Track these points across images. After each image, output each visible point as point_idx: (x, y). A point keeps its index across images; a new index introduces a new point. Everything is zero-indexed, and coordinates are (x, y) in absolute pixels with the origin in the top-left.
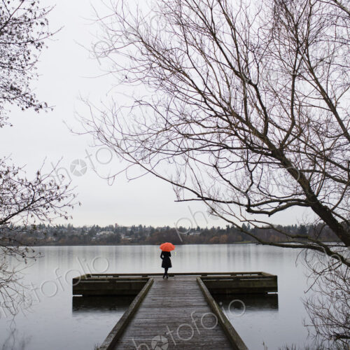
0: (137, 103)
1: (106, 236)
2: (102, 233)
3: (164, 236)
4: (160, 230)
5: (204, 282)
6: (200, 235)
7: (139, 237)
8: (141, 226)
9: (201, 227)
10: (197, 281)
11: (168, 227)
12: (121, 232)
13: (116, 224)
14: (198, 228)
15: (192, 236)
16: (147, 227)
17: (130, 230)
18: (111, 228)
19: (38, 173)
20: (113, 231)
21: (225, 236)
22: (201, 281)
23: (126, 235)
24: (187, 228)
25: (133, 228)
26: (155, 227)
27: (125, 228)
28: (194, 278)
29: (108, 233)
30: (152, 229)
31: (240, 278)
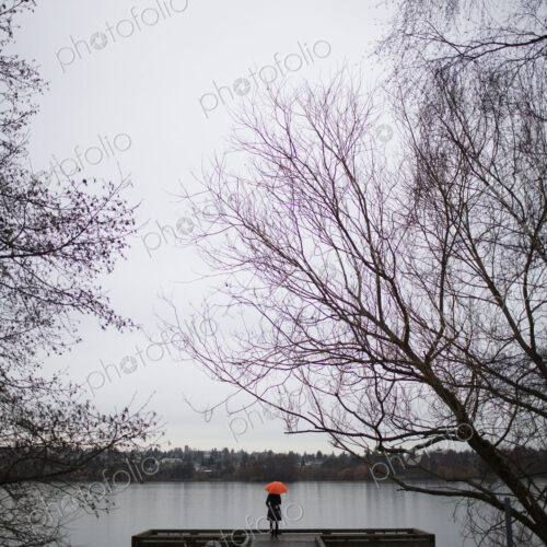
0: (236, 301)
1: (170, 467)
2: (163, 461)
3: (265, 467)
4: (257, 457)
5: (326, 543)
6: (323, 465)
7: (224, 468)
8: (226, 450)
9: (323, 453)
10: (316, 542)
11: (270, 452)
12: (195, 459)
13: (186, 447)
14: (319, 453)
15: (310, 467)
16: (236, 451)
17: (208, 456)
18: (177, 452)
19: (126, 410)
20: (181, 457)
21: (362, 467)
22: (321, 541)
23: (203, 464)
24: (302, 454)
25: (214, 453)
26: (250, 453)
27: (201, 454)
28: (311, 538)
29: (172, 461)
30: (244, 456)
31: (380, 537)
